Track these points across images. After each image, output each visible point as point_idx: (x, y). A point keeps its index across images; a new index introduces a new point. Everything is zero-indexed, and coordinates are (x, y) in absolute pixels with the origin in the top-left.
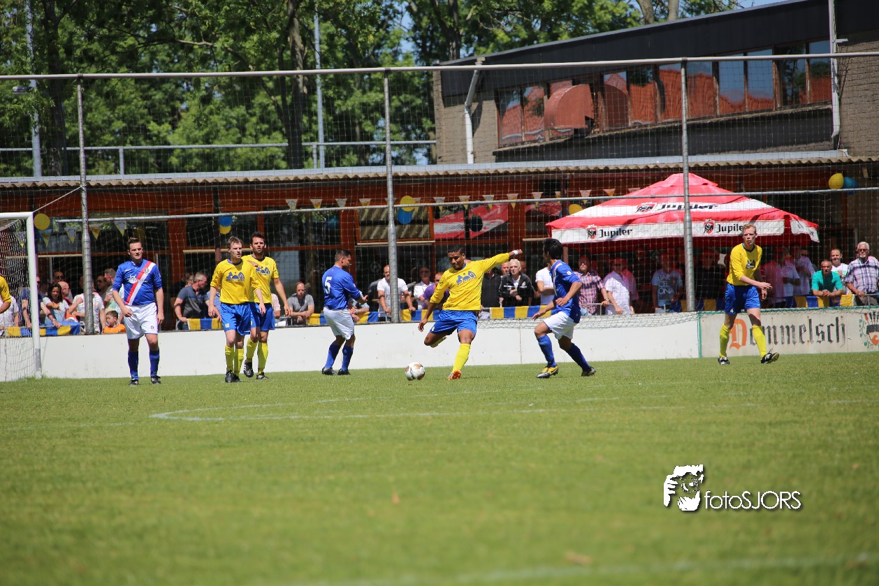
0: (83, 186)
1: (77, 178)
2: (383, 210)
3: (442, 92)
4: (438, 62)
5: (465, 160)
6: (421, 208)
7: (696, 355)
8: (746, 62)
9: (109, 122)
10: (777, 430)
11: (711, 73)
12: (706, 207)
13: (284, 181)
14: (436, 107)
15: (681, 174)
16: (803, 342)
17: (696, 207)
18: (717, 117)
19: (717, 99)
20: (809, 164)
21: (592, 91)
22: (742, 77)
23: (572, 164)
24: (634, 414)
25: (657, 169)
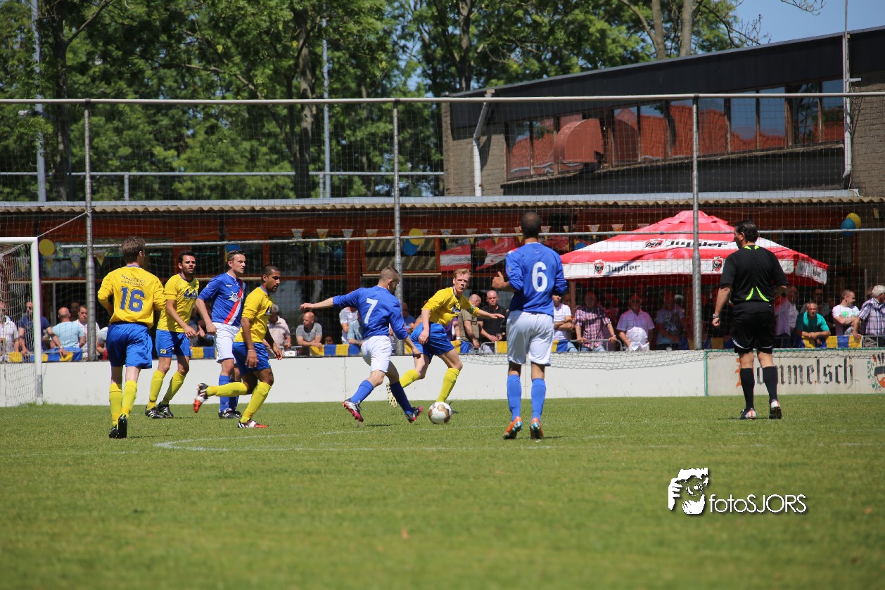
0: (88, 212)
1: (82, 203)
2: (389, 241)
3: (451, 124)
4: (447, 93)
5: (472, 192)
6: (428, 240)
7: (702, 393)
8: (758, 99)
9: (115, 148)
10: (787, 473)
11: (722, 110)
12: (715, 244)
13: (290, 211)
14: (444, 139)
15: (692, 212)
16: (810, 383)
17: (705, 244)
18: (728, 154)
19: (729, 136)
20: (820, 203)
21: (602, 124)
22: (754, 113)
23: (581, 199)
24: (642, 452)
25: (666, 205)
